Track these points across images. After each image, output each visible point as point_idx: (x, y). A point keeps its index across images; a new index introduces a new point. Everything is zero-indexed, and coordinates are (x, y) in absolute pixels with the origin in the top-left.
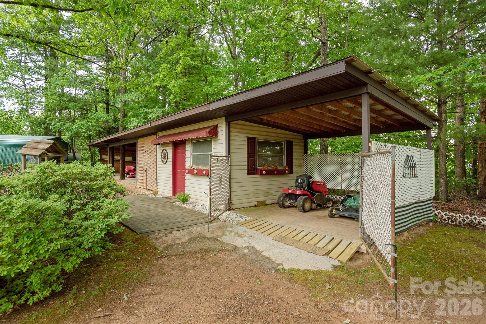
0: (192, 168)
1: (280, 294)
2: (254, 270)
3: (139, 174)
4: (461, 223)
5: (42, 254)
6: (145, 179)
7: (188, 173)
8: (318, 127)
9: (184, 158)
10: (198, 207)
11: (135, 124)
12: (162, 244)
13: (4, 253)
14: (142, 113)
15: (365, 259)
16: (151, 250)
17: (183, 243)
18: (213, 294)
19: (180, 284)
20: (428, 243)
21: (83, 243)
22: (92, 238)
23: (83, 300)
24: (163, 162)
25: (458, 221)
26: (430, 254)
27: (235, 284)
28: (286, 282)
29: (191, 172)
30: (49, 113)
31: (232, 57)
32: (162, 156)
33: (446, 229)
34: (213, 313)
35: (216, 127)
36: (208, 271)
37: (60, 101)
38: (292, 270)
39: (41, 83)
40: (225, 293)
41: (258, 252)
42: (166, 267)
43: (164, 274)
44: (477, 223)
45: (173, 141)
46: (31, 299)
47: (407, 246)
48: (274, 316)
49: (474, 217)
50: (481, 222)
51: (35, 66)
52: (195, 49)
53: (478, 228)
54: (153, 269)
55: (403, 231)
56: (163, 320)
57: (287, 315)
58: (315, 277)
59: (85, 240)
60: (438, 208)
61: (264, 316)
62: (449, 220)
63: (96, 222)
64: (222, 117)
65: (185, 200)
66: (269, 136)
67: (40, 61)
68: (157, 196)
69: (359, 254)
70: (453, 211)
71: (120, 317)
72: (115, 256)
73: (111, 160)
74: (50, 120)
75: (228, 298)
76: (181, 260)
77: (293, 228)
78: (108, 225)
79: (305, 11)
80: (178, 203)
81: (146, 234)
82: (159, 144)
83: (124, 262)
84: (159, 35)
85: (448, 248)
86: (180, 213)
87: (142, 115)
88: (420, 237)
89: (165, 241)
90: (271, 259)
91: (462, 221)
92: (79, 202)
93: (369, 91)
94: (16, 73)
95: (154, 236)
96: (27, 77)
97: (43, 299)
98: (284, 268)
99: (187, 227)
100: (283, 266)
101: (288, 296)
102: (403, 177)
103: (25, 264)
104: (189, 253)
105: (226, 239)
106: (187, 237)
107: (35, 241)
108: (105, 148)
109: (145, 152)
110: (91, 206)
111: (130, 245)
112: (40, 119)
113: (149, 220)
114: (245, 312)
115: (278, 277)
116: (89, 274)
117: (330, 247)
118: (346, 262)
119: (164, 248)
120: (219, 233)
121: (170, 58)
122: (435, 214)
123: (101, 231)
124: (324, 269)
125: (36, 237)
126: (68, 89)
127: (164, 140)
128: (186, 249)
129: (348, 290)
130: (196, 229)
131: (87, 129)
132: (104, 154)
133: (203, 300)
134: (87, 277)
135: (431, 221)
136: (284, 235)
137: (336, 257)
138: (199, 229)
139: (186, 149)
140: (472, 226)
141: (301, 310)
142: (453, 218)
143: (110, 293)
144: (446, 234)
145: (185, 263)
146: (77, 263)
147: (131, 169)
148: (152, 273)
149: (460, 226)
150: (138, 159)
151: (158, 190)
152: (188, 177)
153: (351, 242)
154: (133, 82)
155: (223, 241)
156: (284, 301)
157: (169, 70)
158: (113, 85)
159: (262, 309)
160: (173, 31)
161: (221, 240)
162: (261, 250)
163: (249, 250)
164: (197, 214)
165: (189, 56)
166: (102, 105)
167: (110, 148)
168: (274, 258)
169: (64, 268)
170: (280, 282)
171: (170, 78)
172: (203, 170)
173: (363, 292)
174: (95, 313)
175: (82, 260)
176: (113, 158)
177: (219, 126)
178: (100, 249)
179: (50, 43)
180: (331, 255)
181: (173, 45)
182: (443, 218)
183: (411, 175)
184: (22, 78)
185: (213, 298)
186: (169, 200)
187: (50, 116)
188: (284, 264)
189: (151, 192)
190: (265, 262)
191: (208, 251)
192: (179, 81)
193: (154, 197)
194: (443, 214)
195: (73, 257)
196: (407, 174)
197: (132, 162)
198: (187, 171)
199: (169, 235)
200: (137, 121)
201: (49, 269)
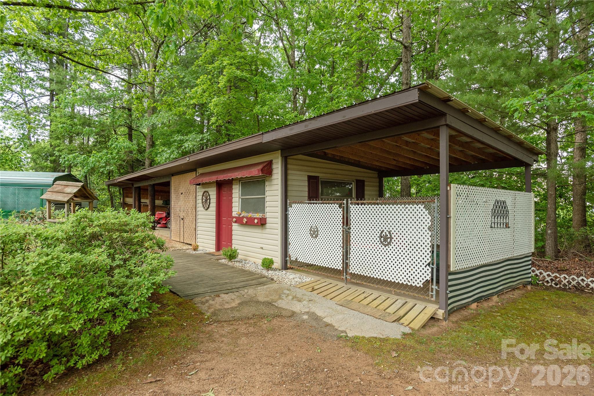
0: (241, 216)
1: (341, 362)
2: (314, 337)
3: (174, 223)
4: (566, 286)
5: (91, 313)
6: (182, 230)
7: (236, 222)
8: (395, 162)
9: (231, 202)
10: (248, 265)
11: (166, 155)
12: (209, 308)
13: (57, 310)
14: (175, 141)
15: (441, 327)
16: (197, 315)
17: (232, 307)
18: (269, 361)
19: (232, 351)
20: (520, 309)
21: (129, 303)
22: (138, 297)
23: (131, 365)
24: (204, 208)
25: (562, 283)
26: (518, 322)
27: (293, 352)
28: (348, 350)
29: (239, 220)
30: (58, 141)
31: (290, 64)
32: (202, 199)
33: (546, 293)
34: (269, 380)
35: (270, 163)
36: (263, 339)
37: (72, 125)
38: (357, 337)
39: (46, 100)
40: (282, 360)
41: (318, 318)
42: (215, 334)
43: (215, 341)
44: (585, 286)
45: (217, 181)
46: (80, 362)
47: (494, 312)
48: (333, 382)
49: (581, 278)
50: (590, 285)
51: (38, 77)
52: (242, 54)
53: (586, 293)
54: (201, 335)
55: (492, 295)
56: (217, 385)
57: (347, 382)
58: (381, 345)
59: (132, 300)
60: (540, 267)
61: (323, 382)
62: (552, 282)
63: (141, 280)
64: (278, 150)
65: (232, 256)
66: (335, 174)
67: (44, 70)
68: (197, 252)
69: (435, 321)
70: (558, 271)
71: (173, 382)
72: (159, 322)
73: (137, 204)
74: (59, 151)
75: (285, 365)
76: (232, 327)
77: (361, 291)
78: (153, 284)
79: (381, 8)
80: (223, 261)
81: (190, 298)
82: (199, 184)
83: (169, 328)
84: (197, 34)
85: (542, 315)
86: (227, 272)
87: (176, 144)
88: (512, 302)
89: (212, 305)
90: (334, 326)
91: (567, 284)
92: (121, 257)
93: (448, 123)
94: (14, 87)
95: (200, 299)
96: (28, 92)
97: (91, 363)
98: (347, 336)
99: (237, 290)
100: (346, 333)
101: (350, 364)
102: (491, 227)
103: (77, 323)
104: (241, 319)
105: (282, 304)
106: (237, 302)
107: (84, 299)
108: (129, 188)
109: (182, 194)
110: (134, 262)
111: (173, 309)
112: (46, 149)
113: (192, 282)
114: (302, 379)
115: (340, 345)
116: (133, 340)
117: (401, 312)
118: (418, 329)
119: (212, 313)
120: (274, 297)
121: (210, 67)
122: (536, 275)
123: (147, 289)
124: (392, 336)
125: (85, 294)
126: (81, 108)
127: (206, 180)
128: (237, 314)
129: (416, 359)
130: (247, 292)
131: (107, 163)
132: (127, 197)
133: (258, 367)
134: (131, 344)
135: (530, 283)
136: (350, 299)
137: (408, 323)
138: (251, 291)
139: (233, 191)
140: (579, 289)
141: (362, 377)
142: (557, 280)
143: (159, 359)
144: (544, 299)
145: (237, 330)
146: (124, 325)
147: (162, 216)
148: (201, 340)
149: (564, 290)
150: (173, 203)
151: (198, 244)
152: (235, 227)
153: (426, 307)
154: (165, 101)
155: (279, 306)
156: (345, 369)
157: (209, 83)
158: (140, 105)
159: (321, 376)
160: (213, 27)
161: (277, 305)
162: (323, 316)
163: (309, 316)
164: (247, 274)
165: (235, 63)
166: (124, 130)
167: (135, 188)
168: (336, 325)
169: (112, 330)
170: (341, 350)
171: (210, 93)
172: (255, 218)
173: (432, 360)
174: (146, 379)
175: (129, 322)
176: (140, 202)
177: (273, 162)
178: (147, 310)
179: (65, 52)
180: (402, 321)
181: (214, 49)
182: (546, 280)
183: (502, 225)
184: (22, 94)
185: (269, 365)
186: (213, 257)
187: (59, 146)
188: (348, 331)
189: (190, 247)
190: (326, 330)
191: (262, 317)
192: (222, 98)
193: (194, 252)
194: (545, 274)
195: (120, 318)
196: (496, 224)
197: (163, 207)
198: (234, 220)
199: (217, 298)
200: (169, 151)
201: (98, 330)
